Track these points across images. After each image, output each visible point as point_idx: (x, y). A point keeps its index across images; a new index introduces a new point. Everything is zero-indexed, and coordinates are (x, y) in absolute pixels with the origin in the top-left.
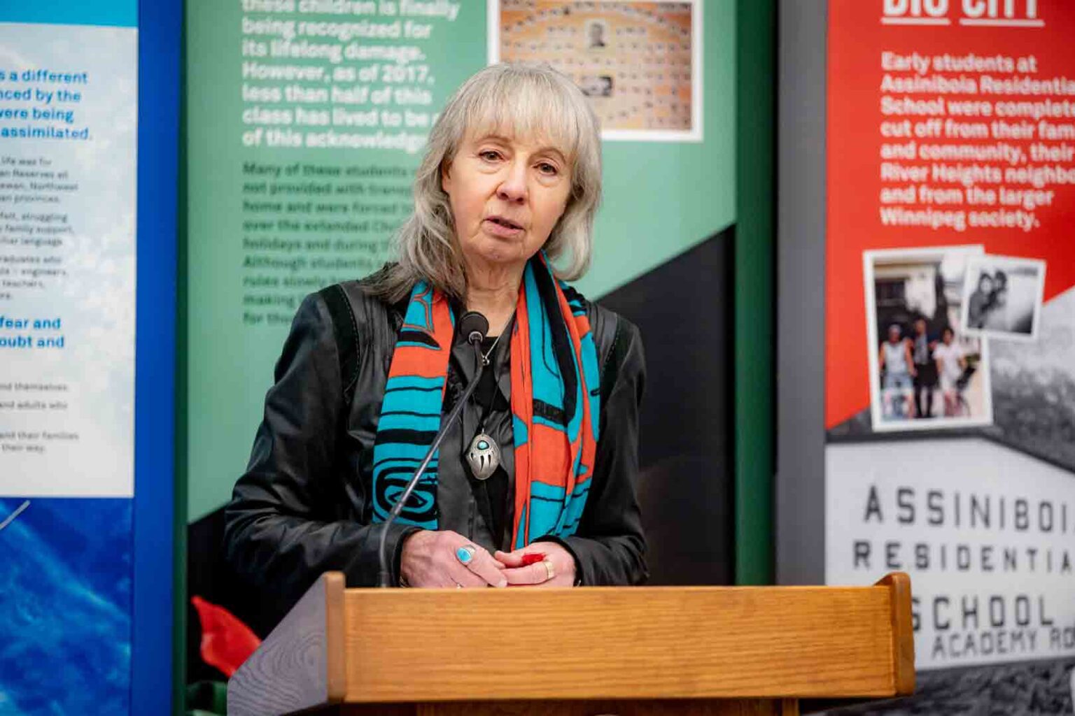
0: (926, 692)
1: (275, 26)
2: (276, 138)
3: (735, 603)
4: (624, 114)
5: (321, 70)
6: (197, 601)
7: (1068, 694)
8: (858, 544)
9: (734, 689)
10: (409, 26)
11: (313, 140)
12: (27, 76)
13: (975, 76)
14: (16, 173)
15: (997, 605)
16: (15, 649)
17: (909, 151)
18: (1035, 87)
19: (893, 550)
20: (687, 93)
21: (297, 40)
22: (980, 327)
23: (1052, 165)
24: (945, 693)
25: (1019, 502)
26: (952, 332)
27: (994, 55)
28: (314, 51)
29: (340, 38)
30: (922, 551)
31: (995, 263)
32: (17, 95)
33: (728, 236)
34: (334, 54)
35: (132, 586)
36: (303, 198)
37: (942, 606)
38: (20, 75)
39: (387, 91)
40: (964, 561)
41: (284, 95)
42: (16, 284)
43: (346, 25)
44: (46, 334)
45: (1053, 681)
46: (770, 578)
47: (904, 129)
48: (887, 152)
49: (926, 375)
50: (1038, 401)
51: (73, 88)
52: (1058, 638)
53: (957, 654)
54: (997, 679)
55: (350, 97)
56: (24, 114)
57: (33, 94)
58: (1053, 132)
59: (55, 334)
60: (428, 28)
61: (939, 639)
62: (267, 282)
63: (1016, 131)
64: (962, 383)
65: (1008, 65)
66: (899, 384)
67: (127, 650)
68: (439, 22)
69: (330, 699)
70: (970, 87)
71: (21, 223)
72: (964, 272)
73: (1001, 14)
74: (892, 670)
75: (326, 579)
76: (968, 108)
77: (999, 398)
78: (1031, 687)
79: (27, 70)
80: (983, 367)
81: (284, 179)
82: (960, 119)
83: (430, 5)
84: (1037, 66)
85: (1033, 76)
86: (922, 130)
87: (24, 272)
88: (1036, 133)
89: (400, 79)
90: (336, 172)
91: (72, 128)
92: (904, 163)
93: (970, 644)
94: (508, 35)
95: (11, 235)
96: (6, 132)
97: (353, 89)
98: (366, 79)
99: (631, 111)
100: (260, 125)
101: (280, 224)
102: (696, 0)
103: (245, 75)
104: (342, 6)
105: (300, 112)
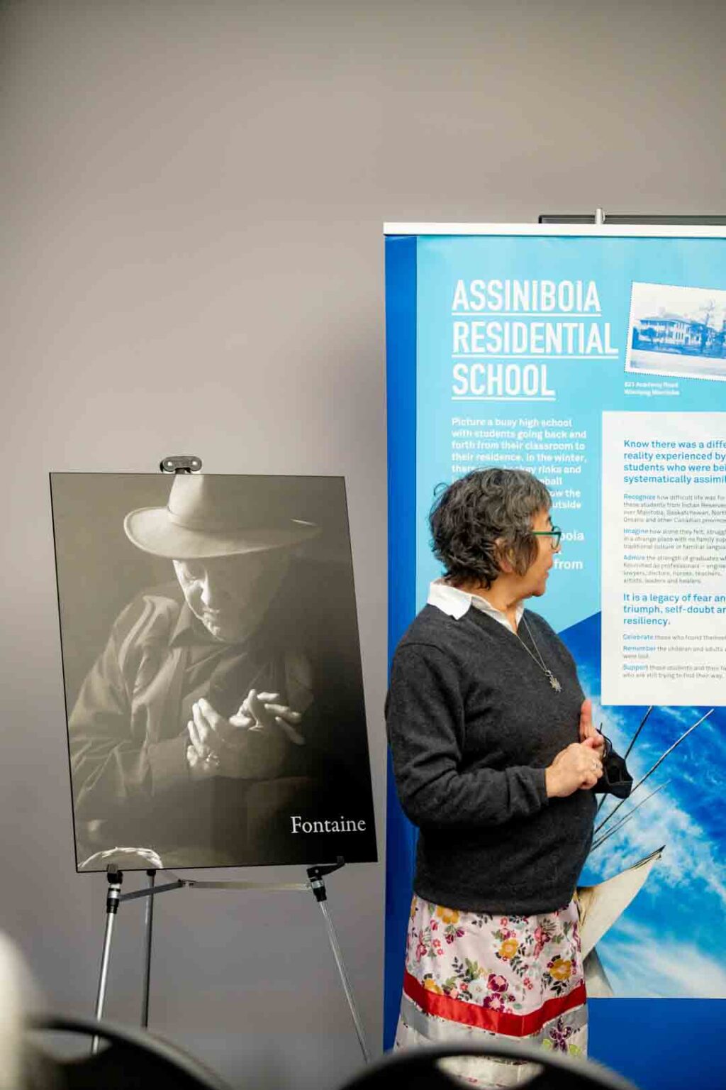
12: (710, 445)
14: (704, 505)
16: (708, 800)
32: (703, 457)
38: (705, 445)
42: (703, 574)
44: (723, 604)
56: (708, 468)
57: (714, 455)
71: (708, 536)
79: (709, 441)
87: (708, 566)
95: (700, 544)
96: (697, 480)
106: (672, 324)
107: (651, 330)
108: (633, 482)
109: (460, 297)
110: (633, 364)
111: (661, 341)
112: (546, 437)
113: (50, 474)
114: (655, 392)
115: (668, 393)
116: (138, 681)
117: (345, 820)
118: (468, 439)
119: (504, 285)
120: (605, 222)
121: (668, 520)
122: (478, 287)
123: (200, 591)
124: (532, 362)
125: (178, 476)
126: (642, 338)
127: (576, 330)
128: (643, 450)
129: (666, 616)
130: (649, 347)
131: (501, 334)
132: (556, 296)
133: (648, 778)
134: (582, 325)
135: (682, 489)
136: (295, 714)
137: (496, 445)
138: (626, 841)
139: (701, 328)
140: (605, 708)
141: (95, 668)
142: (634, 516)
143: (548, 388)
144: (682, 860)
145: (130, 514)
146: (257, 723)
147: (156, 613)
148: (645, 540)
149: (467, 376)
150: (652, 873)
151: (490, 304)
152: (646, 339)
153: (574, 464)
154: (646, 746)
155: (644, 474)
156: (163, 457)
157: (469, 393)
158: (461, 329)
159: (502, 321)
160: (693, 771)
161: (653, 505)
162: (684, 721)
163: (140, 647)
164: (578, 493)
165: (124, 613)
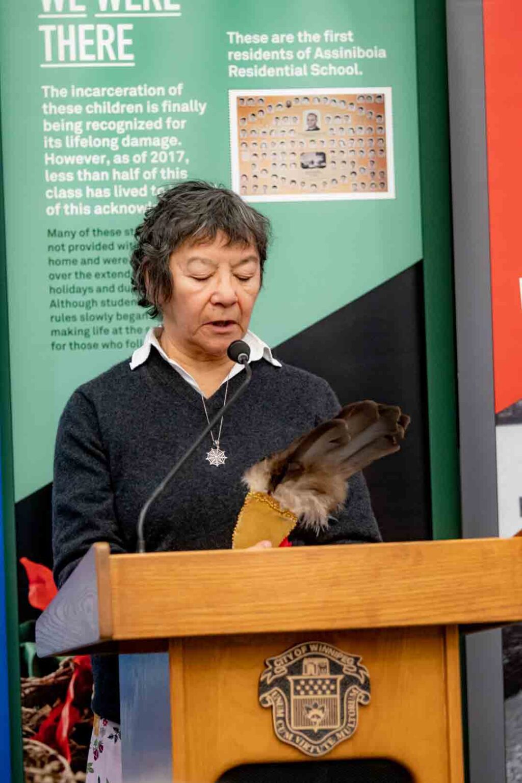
1: (68, 125)
2: (71, 209)
3: (407, 555)
4: (335, 180)
5: (103, 157)
6: (24, 560)
10: (169, 120)
11: (99, 210)
20: (383, 162)
21: (85, 135)
28: (98, 143)
29: (118, 132)
33: (417, 270)
34: (113, 144)
36: (92, 254)
39: (154, 170)
41: (76, 176)
43: (121, 123)
55: (125, 176)
60: (183, 122)
62: (68, 318)
68: (191, 117)
69: (101, 637)
81: (79, 240)
83: (186, 104)
89: (164, 161)
90: (118, 233)
94: (244, 124)
97: (128, 170)
98: (138, 162)
99: (340, 180)
100: (58, 200)
101: (76, 274)
102: (387, 92)
103: (46, 163)
104: (118, 108)
105: (88, 189)
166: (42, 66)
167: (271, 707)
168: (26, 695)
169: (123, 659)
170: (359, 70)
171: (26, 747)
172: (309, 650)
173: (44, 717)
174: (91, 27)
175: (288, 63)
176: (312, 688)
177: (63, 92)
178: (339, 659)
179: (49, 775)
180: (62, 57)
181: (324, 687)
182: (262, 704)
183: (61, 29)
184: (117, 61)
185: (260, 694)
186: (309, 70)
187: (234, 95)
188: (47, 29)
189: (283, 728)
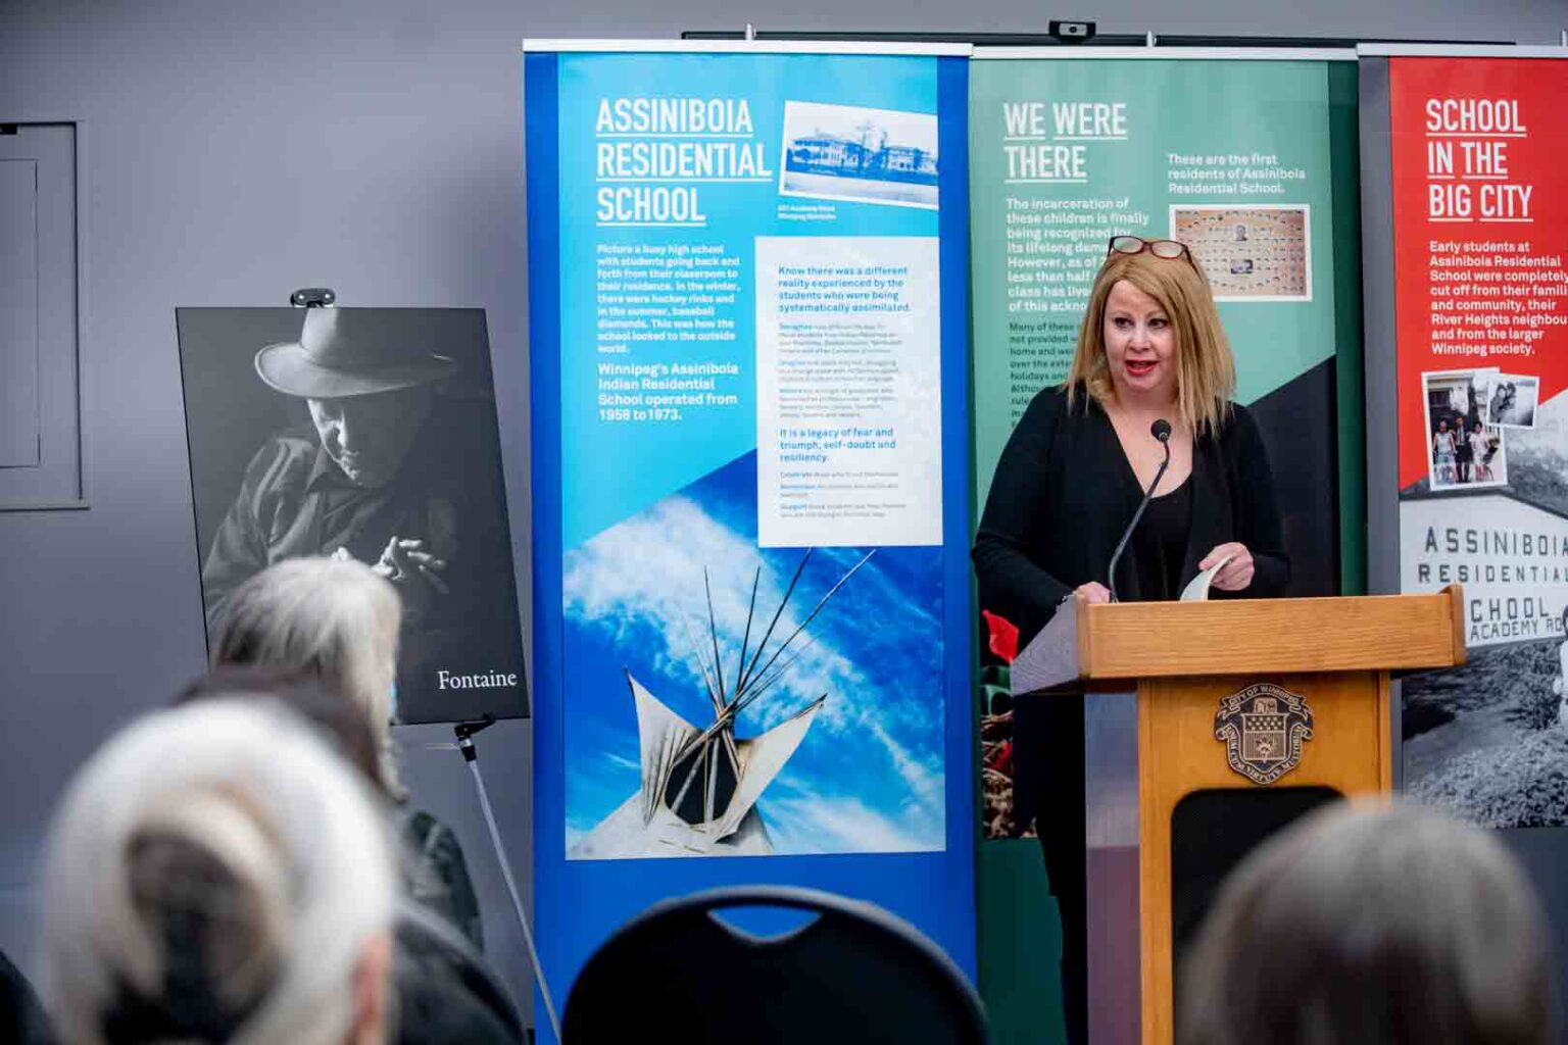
0: (1468, 664)
1: (1028, 233)
2: (1031, 306)
3: (1348, 608)
4: (1260, 284)
5: (1058, 261)
7: (1559, 662)
8: (1421, 567)
9: (1349, 664)
11: (1054, 307)
12: (869, 272)
13: (1491, 255)
14: (862, 334)
15: (1512, 604)
16: (870, 644)
17: (1449, 306)
18: (1530, 262)
19: (1444, 570)
20: (1303, 270)
21: (1043, 241)
22: (1499, 421)
23: (1543, 313)
24: (1478, 663)
25: (1526, 536)
26: (1481, 425)
27: (1503, 242)
28: (1055, 249)
29: (1072, 239)
30: (1463, 570)
31: (1507, 379)
32: (862, 284)
33: (1331, 363)
34: (1068, 251)
35: (943, 604)
36: (1049, 345)
37: (1476, 606)
38: (863, 271)
40: (1490, 576)
41: (1035, 277)
42: (863, 407)
43: (1074, 232)
44: (884, 438)
45: (1548, 653)
46: (1363, 590)
47: (1445, 291)
48: (1435, 306)
49: (1464, 454)
50: (1536, 470)
51: (898, 277)
52: (1552, 625)
53: (1485, 638)
54: (1512, 653)
55: (1078, 278)
56: (867, 296)
57: (873, 283)
58: (1542, 292)
59: (890, 439)
61: (1475, 627)
63: (1518, 291)
64: (1487, 458)
65: (1512, 248)
66: (1446, 460)
67: (941, 646)
68: (1135, 227)
69: (1081, 675)
70: (1488, 262)
71: (866, 367)
72: (1488, 383)
73: (1506, 215)
74: (1451, 649)
75: (1075, 599)
76: (1487, 276)
77: (1512, 467)
78: (1534, 658)
79: (868, 267)
80: (1501, 447)
81: (1037, 334)
82: (1482, 283)
83: (1131, 217)
84: (1530, 247)
85: (1529, 255)
86: (1457, 291)
87: (869, 399)
88: (1531, 292)
90: (1071, 327)
91: (898, 304)
92: (1447, 313)
93: (1495, 630)
94: (1182, 235)
95: (859, 375)
96: (855, 309)
97: (1081, 273)
98: (1088, 266)
99: (1264, 283)
100: (1020, 298)
101: (1035, 363)
102: (1306, 208)
103: (1009, 265)
104: (1072, 218)
105: (1046, 289)
106: (827, 145)
107: (805, 150)
108: (790, 309)
109: (604, 119)
110: (787, 186)
111: (816, 162)
112: (697, 264)
113: (177, 309)
114: (810, 216)
115: (822, 217)
116: (274, 530)
117: (495, 674)
118: (615, 267)
119: (650, 103)
120: (756, 39)
121: (826, 351)
122: (623, 108)
123: (336, 432)
124: (682, 185)
125: (311, 310)
126: (796, 159)
127: (727, 152)
128: (798, 277)
129: (827, 452)
130: (804, 169)
131: (649, 157)
132: (706, 114)
133: (809, 624)
134: (733, 147)
135: (840, 317)
136: (439, 562)
137: (644, 273)
138: (787, 688)
139: (858, 149)
140: (763, 550)
141: (228, 518)
142: (792, 347)
143: (699, 213)
144: (844, 709)
145: (260, 353)
146: (400, 572)
147: (292, 455)
148: (801, 372)
149: (614, 201)
150: (816, 723)
151: (637, 127)
152: (801, 160)
153: (728, 293)
154: (806, 589)
155: (801, 302)
156: (294, 290)
157: (615, 219)
158: (606, 153)
159: (648, 142)
160: (856, 615)
161: (811, 335)
162: (844, 562)
163: (275, 492)
164: (731, 324)
165: (258, 456)
166: (1008, 181)
167: (1226, 740)
168: (986, 731)
169: (1088, 697)
170: (1282, 188)
171: (985, 776)
172: (1259, 691)
173: (1001, 750)
174: (1049, 148)
175: (1219, 181)
176: (1262, 724)
177: (1025, 205)
178: (1286, 699)
179: (1005, 800)
180: (1024, 174)
181: (1273, 724)
182: (1218, 737)
183: (1023, 149)
184: (1072, 178)
185: (1216, 728)
186: (1238, 188)
187: (1173, 208)
188: (1011, 150)
189: (1235, 759)
